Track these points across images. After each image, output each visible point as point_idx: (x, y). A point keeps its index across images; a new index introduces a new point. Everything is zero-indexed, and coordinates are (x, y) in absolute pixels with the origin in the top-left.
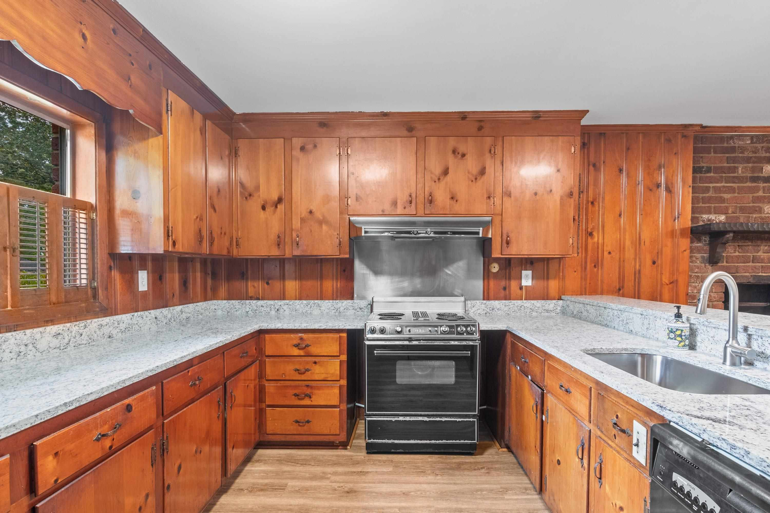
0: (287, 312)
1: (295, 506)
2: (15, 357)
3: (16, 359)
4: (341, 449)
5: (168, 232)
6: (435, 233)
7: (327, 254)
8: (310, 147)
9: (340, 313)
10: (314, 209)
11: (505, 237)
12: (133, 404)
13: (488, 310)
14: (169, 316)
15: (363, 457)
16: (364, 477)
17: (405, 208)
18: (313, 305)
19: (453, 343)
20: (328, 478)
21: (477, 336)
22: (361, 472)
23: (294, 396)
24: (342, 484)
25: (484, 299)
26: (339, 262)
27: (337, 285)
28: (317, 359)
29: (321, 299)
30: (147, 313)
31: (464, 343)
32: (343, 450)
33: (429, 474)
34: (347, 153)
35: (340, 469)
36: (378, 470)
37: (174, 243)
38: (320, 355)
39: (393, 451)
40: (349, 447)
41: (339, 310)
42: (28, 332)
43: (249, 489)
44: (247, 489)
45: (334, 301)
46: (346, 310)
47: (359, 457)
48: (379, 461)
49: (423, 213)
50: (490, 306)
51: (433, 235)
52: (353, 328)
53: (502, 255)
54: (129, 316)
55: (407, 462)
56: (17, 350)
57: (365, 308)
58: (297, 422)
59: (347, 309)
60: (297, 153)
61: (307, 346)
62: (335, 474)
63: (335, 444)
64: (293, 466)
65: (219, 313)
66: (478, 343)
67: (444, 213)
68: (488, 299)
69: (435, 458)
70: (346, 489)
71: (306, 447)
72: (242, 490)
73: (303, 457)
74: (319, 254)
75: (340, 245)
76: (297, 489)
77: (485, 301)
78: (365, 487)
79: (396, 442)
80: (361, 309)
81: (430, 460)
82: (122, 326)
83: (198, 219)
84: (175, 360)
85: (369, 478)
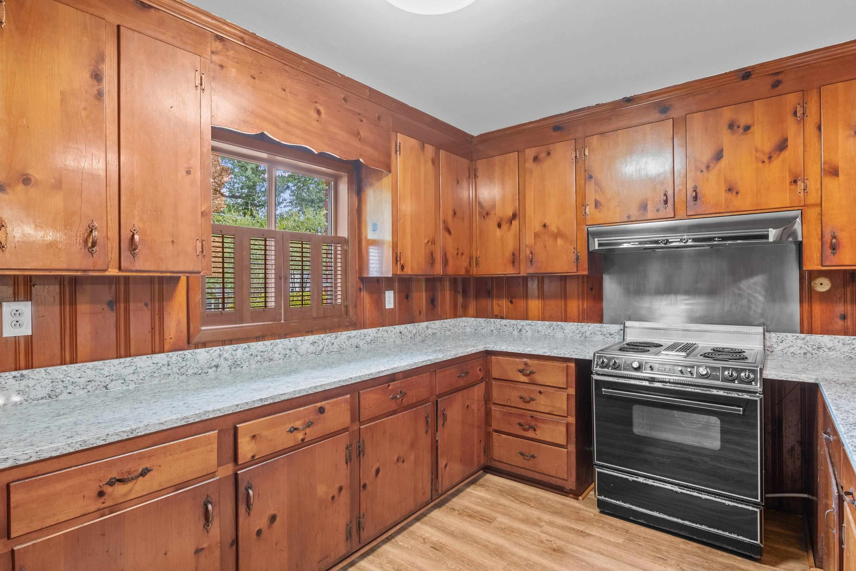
0: (529, 333)
1: (492, 543)
2: (283, 357)
3: (283, 359)
4: (571, 497)
5: (397, 258)
6: (694, 240)
7: (562, 271)
8: (543, 155)
9: (586, 337)
10: (547, 221)
11: (828, 238)
12: (327, 407)
13: (810, 349)
14: (414, 331)
15: (592, 515)
16: (581, 539)
17: (658, 211)
18: (556, 327)
19: (715, 392)
20: (541, 527)
21: (758, 387)
22: (581, 531)
23: (518, 426)
24: (552, 539)
25: (802, 332)
26: (585, 280)
27: (583, 305)
28: (542, 389)
29: (566, 320)
30: (391, 328)
31: (734, 395)
32: (573, 500)
33: (671, 565)
34: (584, 155)
35: (559, 521)
36: (603, 536)
37: (403, 267)
38: (545, 384)
39: (631, 518)
40: (580, 498)
41: (584, 334)
42: (292, 339)
43: (460, 512)
44: (458, 511)
45: (579, 324)
46: (593, 335)
47: (588, 514)
48: (611, 526)
49: (685, 215)
50: (811, 343)
51: (691, 244)
52: (581, 358)
53: (822, 266)
54: (374, 330)
55: (648, 539)
56: (284, 353)
57: (616, 334)
58: (522, 454)
59: (595, 334)
60: (530, 164)
61: (532, 373)
62: (551, 524)
63: (565, 490)
64: (511, 500)
65: (468, 330)
66: (758, 398)
67: (717, 211)
68: (811, 331)
69: (693, 546)
70: (554, 546)
71: (533, 484)
72: (454, 509)
73: (526, 495)
74: (554, 272)
75: (577, 260)
76: (503, 527)
77: (803, 336)
78: (577, 552)
79: (634, 508)
80: (611, 335)
81: (682, 546)
82: (368, 339)
83: (430, 243)
84: (371, 374)
85: (589, 541)
